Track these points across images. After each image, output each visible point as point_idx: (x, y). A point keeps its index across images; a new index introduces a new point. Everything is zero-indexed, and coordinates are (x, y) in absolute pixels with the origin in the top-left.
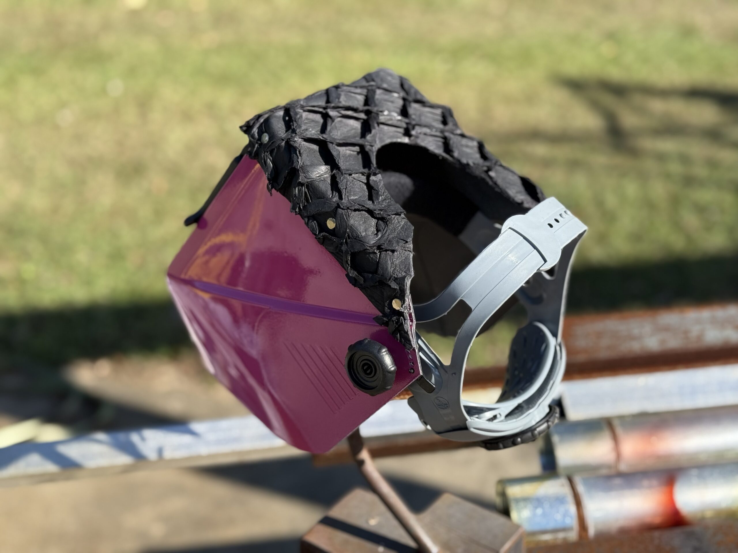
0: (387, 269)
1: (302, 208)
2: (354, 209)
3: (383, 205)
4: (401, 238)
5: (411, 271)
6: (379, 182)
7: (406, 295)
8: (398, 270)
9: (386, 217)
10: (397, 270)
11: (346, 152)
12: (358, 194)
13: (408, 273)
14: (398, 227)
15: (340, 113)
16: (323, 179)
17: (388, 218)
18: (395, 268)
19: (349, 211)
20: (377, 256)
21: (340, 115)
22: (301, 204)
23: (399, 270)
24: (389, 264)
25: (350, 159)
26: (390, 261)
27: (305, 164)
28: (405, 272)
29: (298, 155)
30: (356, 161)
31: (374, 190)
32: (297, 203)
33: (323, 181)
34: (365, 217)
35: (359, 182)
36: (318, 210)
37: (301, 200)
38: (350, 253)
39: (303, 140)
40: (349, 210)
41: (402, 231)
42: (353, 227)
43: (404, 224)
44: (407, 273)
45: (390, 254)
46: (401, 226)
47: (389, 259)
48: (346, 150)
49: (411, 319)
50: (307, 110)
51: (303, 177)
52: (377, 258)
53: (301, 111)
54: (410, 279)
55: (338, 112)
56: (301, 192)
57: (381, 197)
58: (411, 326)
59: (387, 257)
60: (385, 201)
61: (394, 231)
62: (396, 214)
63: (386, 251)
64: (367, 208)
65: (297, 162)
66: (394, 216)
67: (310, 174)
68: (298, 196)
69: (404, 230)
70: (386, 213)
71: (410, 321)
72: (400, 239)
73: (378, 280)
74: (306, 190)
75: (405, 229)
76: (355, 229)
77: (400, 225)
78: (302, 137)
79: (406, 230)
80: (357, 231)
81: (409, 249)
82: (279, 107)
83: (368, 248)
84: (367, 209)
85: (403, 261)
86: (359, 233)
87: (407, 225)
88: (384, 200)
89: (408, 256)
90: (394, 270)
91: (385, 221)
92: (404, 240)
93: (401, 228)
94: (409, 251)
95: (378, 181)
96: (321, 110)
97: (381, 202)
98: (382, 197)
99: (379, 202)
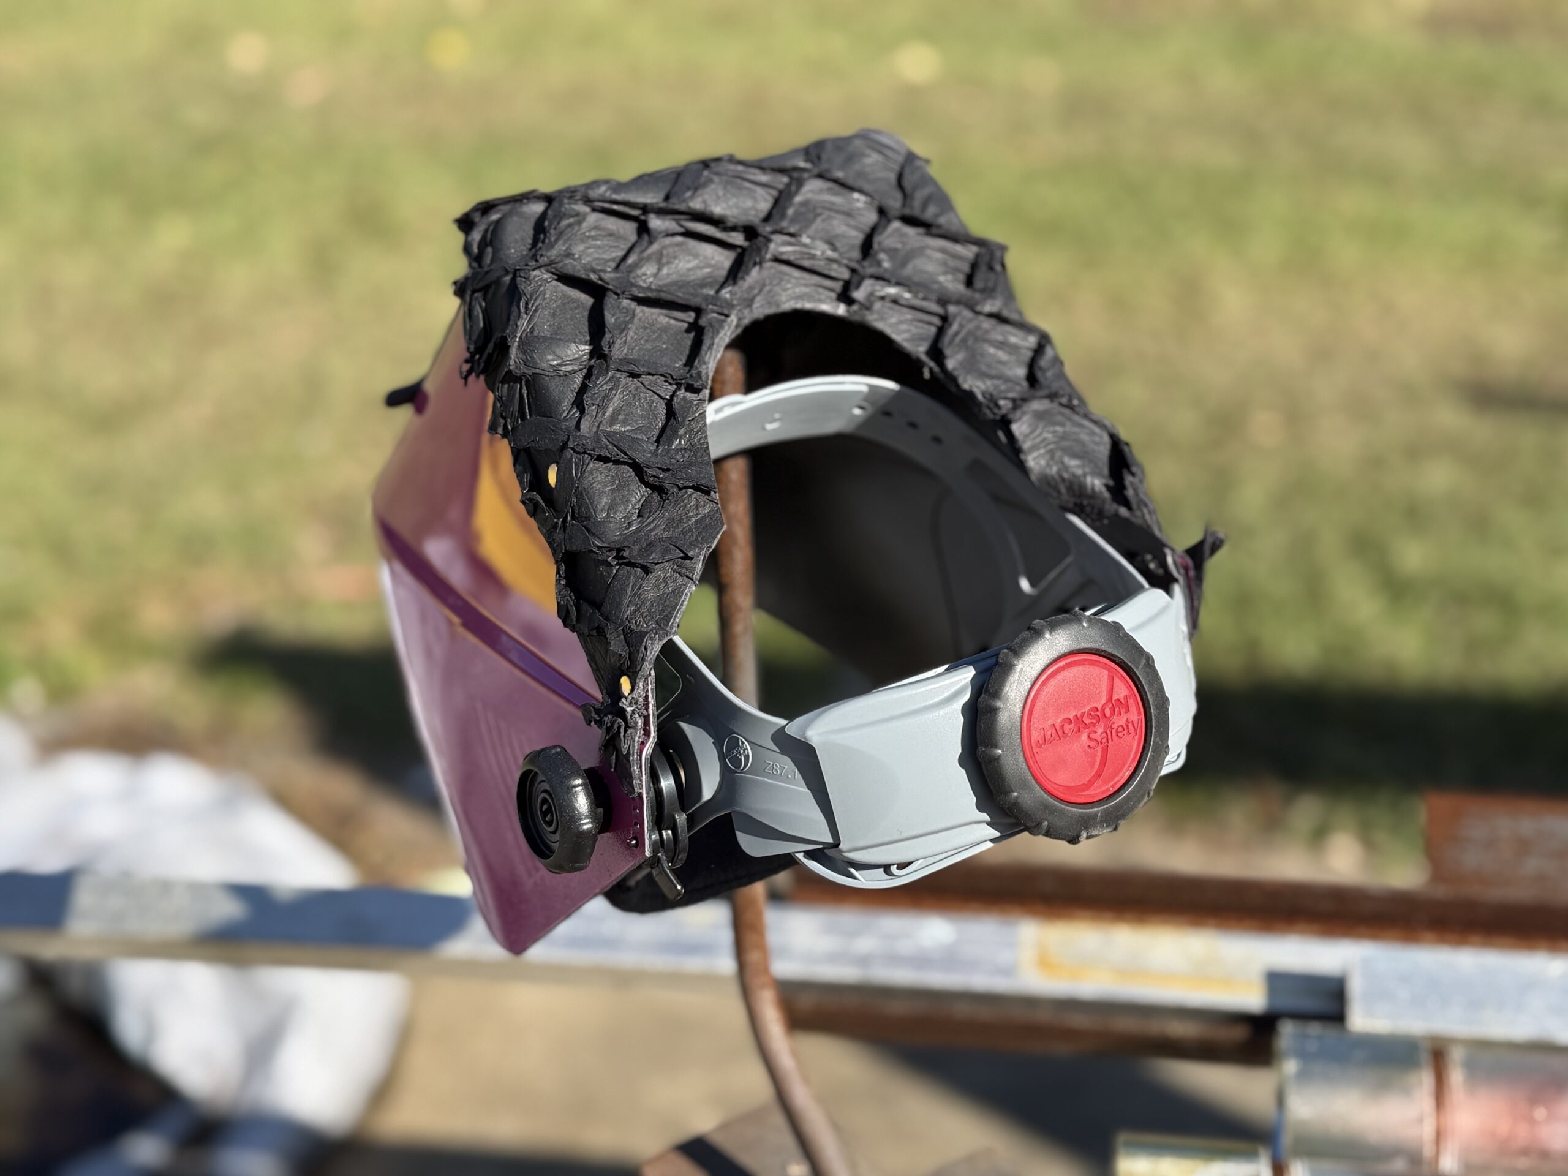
0: (619, 604)
1: (510, 428)
2: (598, 456)
3: (675, 459)
4: (677, 545)
5: (672, 623)
6: (697, 405)
7: (641, 673)
8: (643, 612)
9: (668, 488)
10: (642, 614)
11: (656, 320)
12: (636, 421)
13: (662, 625)
14: (692, 517)
15: (682, 226)
16: (562, 374)
17: (671, 491)
18: (639, 609)
19: (585, 458)
20: (612, 571)
21: (681, 230)
22: (509, 420)
23: (644, 614)
24: (627, 594)
25: (660, 335)
26: (633, 589)
27: (535, 334)
28: (657, 623)
29: (522, 309)
30: (672, 345)
31: (675, 419)
32: (502, 414)
33: (562, 378)
34: (624, 477)
35: (651, 393)
36: (533, 441)
37: (509, 411)
38: (563, 551)
39: (555, 277)
40: (586, 456)
41: (695, 528)
42: (584, 494)
43: (707, 515)
44: (660, 626)
45: (638, 574)
46: (699, 517)
47: (631, 585)
48: (659, 315)
49: (648, 728)
50: (599, 209)
51: (521, 361)
52: (610, 575)
53: (587, 209)
54: (660, 640)
55: (677, 221)
56: (512, 392)
57: (677, 442)
58: (643, 744)
59: (630, 578)
60: (683, 451)
61: (677, 525)
62: (697, 488)
63: (632, 565)
64: (631, 458)
65: (515, 327)
66: (692, 491)
67: (535, 356)
68: (507, 400)
69: (702, 527)
70: (673, 479)
71: (642, 732)
72: (675, 546)
73: (597, 625)
74: (523, 391)
75: (703, 525)
76: (587, 501)
77: (697, 514)
78: (553, 270)
79: (703, 528)
80: (590, 506)
81: (688, 573)
82: (535, 194)
83: (595, 550)
84: (631, 461)
85: (666, 596)
86: (592, 510)
87: (711, 519)
88: (681, 449)
89: (681, 588)
90: (636, 611)
91: (664, 495)
92: (683, 552)
93: (697, 522)
94: (687, 577)
95: (695, 403)
96: (635, 212)
97: (673, 452)
98: (680, 442)
99: (669, 451)
